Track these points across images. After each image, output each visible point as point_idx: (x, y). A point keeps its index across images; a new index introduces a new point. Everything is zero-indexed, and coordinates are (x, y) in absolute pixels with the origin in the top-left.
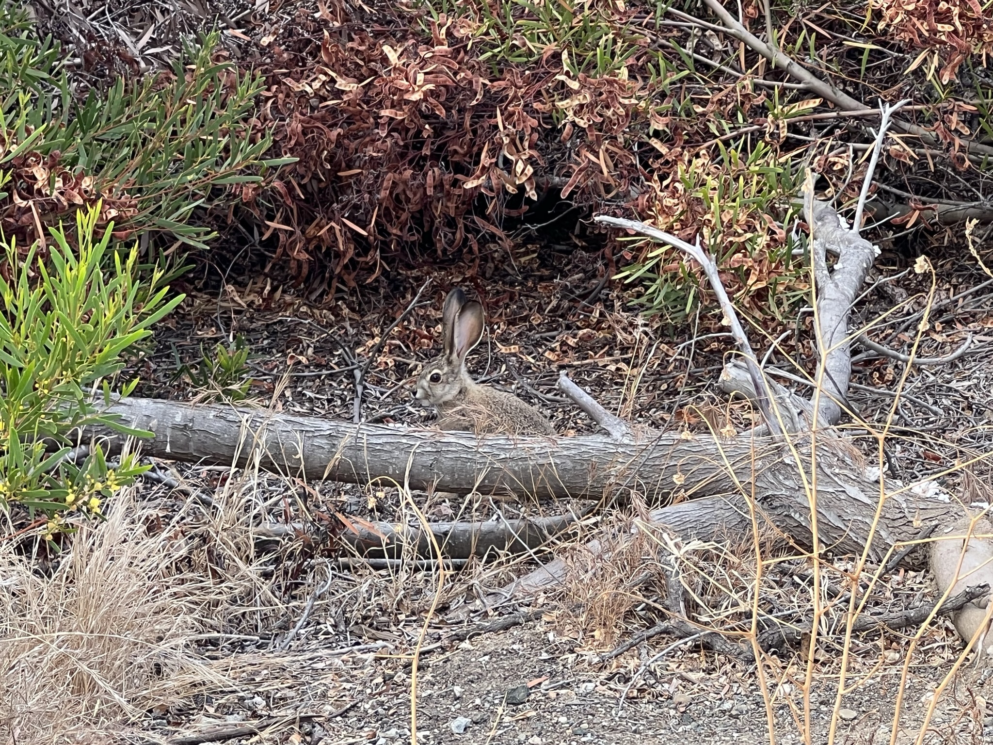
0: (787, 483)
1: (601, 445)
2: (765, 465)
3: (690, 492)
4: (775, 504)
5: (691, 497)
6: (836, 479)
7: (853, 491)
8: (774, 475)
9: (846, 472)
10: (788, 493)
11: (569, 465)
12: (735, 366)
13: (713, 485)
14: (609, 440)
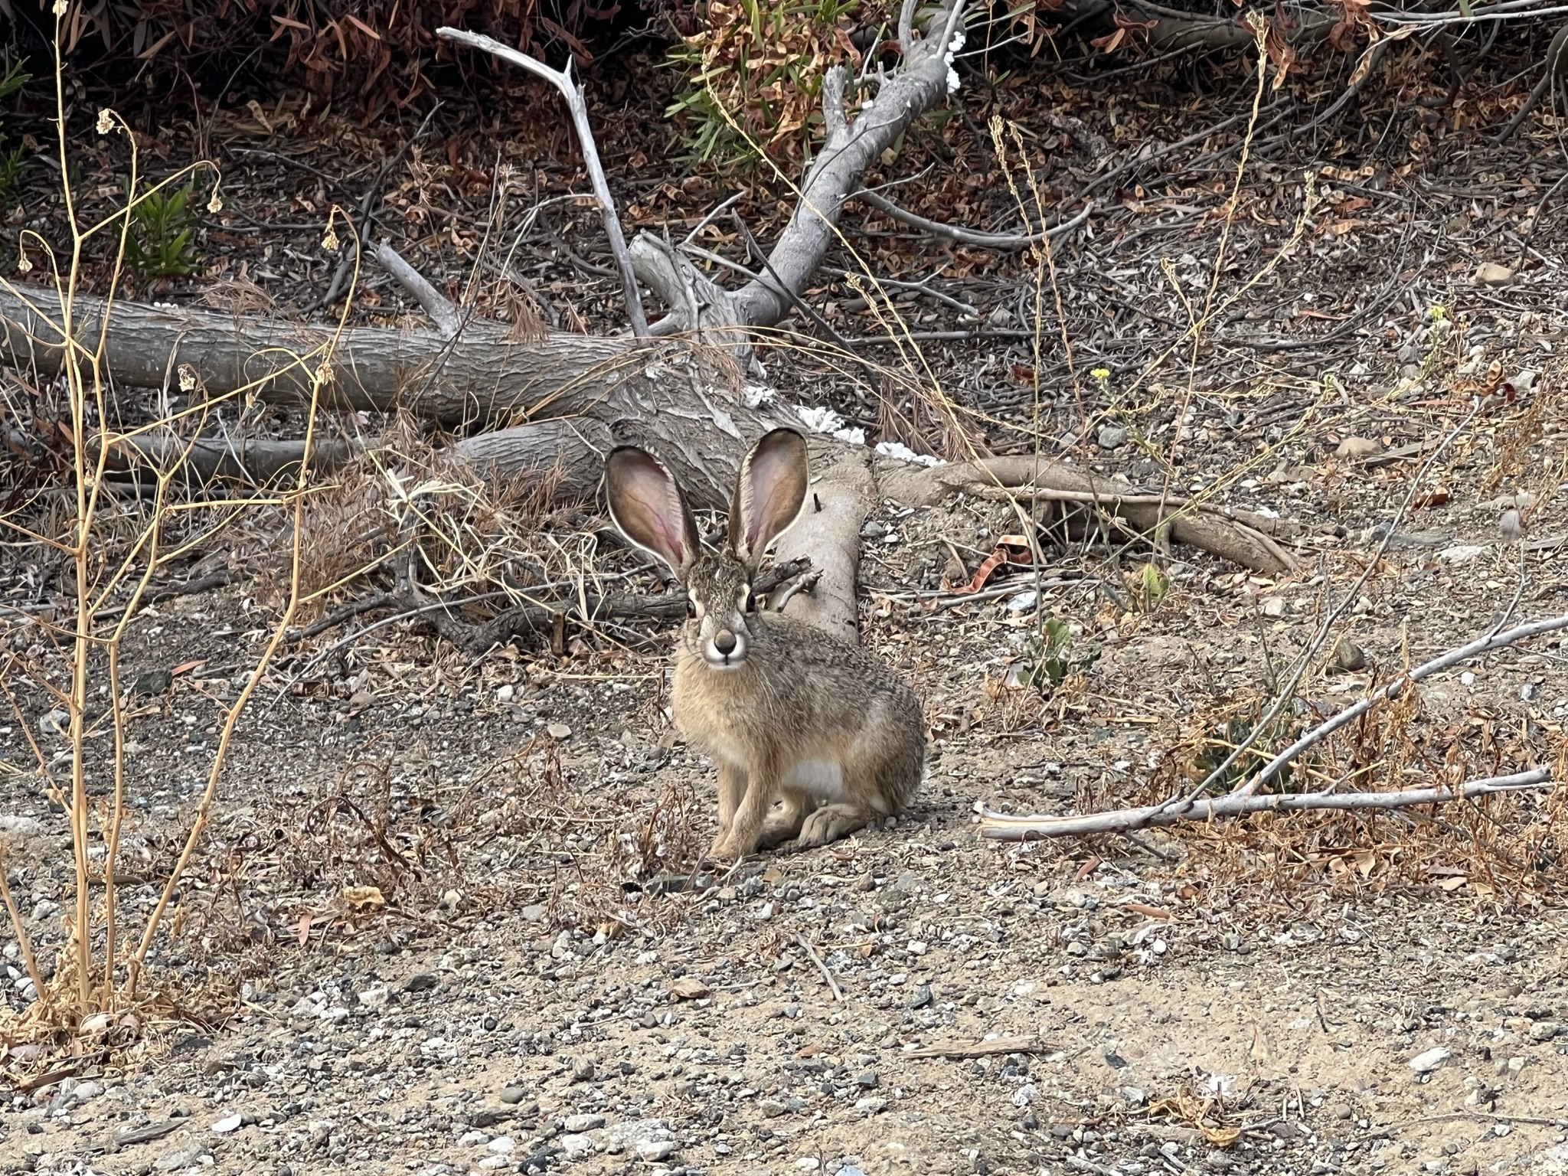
0: (645, 404)
1: (424, 343)
2: (621, 377)
3: (531, 412)
4: (628, 433)
5: (533, 418)
6: (707, 402)
7: (722, 420)
8: (630, 393)
9: (723, 392)
10: (643, 419)
11: (381, 367)
12: (646, 239)
13: (562, 403)
14: (436, 336)
